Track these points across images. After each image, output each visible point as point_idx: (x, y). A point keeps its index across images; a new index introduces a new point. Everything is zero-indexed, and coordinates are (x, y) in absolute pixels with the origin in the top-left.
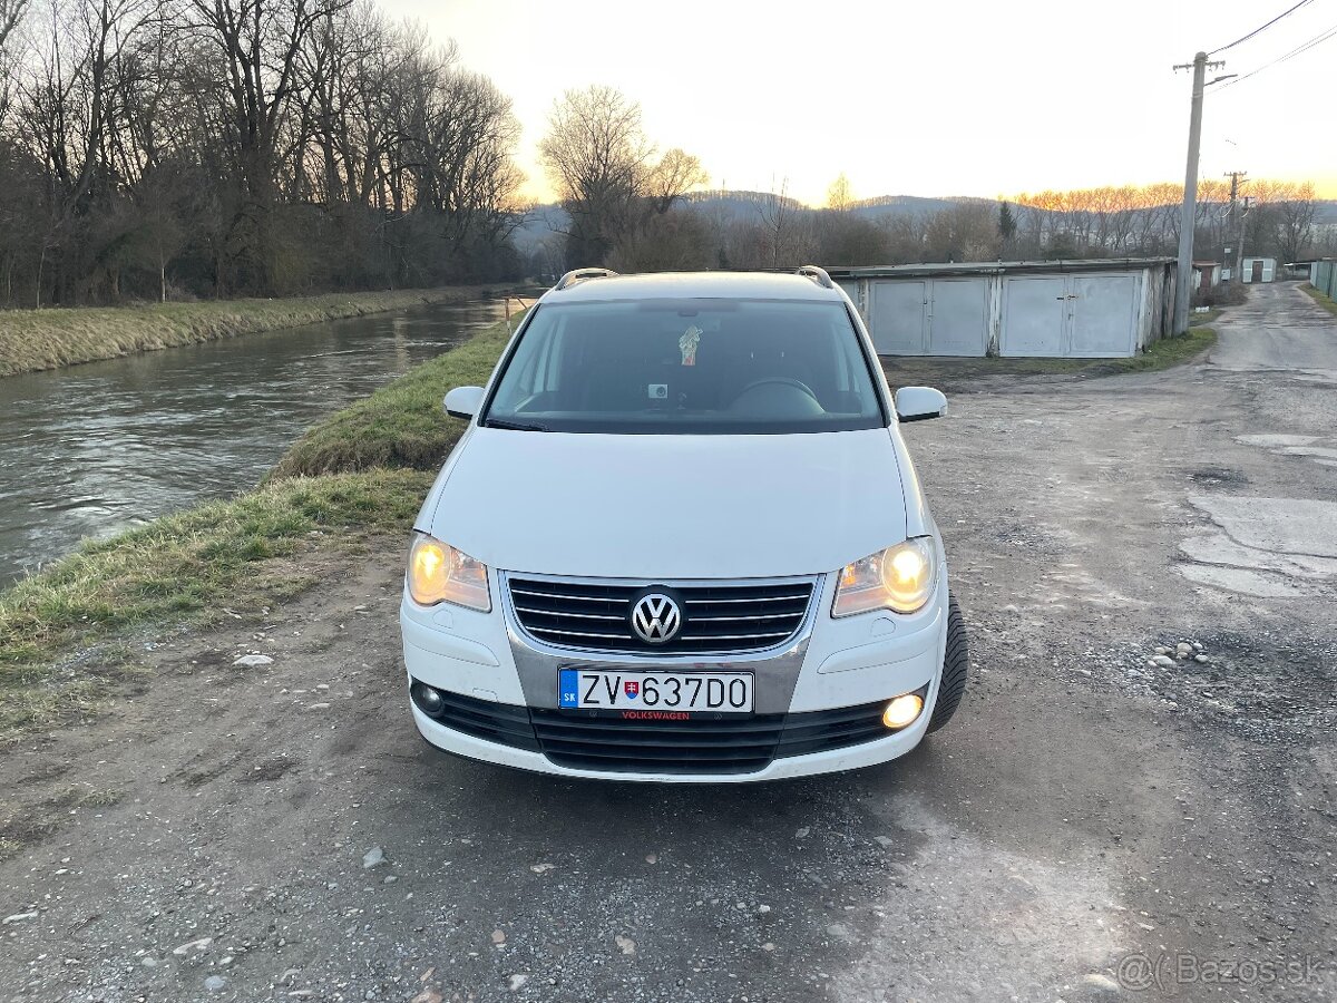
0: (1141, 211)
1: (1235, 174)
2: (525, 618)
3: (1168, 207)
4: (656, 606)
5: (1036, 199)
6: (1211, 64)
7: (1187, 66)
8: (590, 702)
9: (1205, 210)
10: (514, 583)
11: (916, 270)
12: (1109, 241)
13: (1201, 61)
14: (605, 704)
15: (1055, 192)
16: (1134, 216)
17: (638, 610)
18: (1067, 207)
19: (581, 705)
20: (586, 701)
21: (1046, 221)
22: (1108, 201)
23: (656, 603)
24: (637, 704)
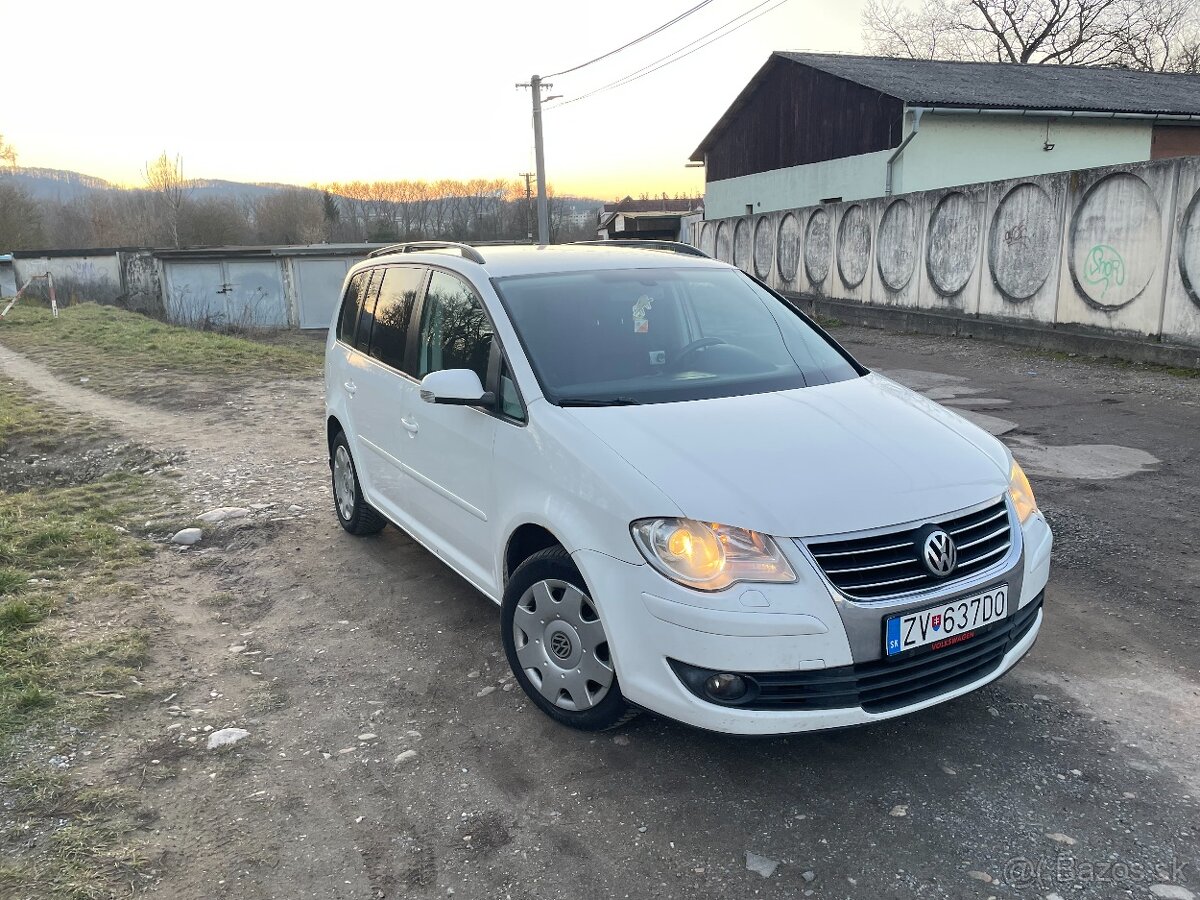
0: (434, 201)
1: (527, 176)
2: (836, 580)
3: (453, 200)
4: (940, 542)
5: (347, 187)
6: (543, 85)
7: (526, 86)
8: (910, 643)
9: (481, 203)
10: (813, 548)
11: (336, 249)
12: (412, 226)
13: (536, 83)
14: (920, 642)
15: (363, 183)
16: (429, 207)
17: (928, 550)
18: (375, 197)
19: (903, 648)
20: (906, 644)
21: (359, 208)
22: (407, 193)
23: (939, 538)
24: (940, 635)
